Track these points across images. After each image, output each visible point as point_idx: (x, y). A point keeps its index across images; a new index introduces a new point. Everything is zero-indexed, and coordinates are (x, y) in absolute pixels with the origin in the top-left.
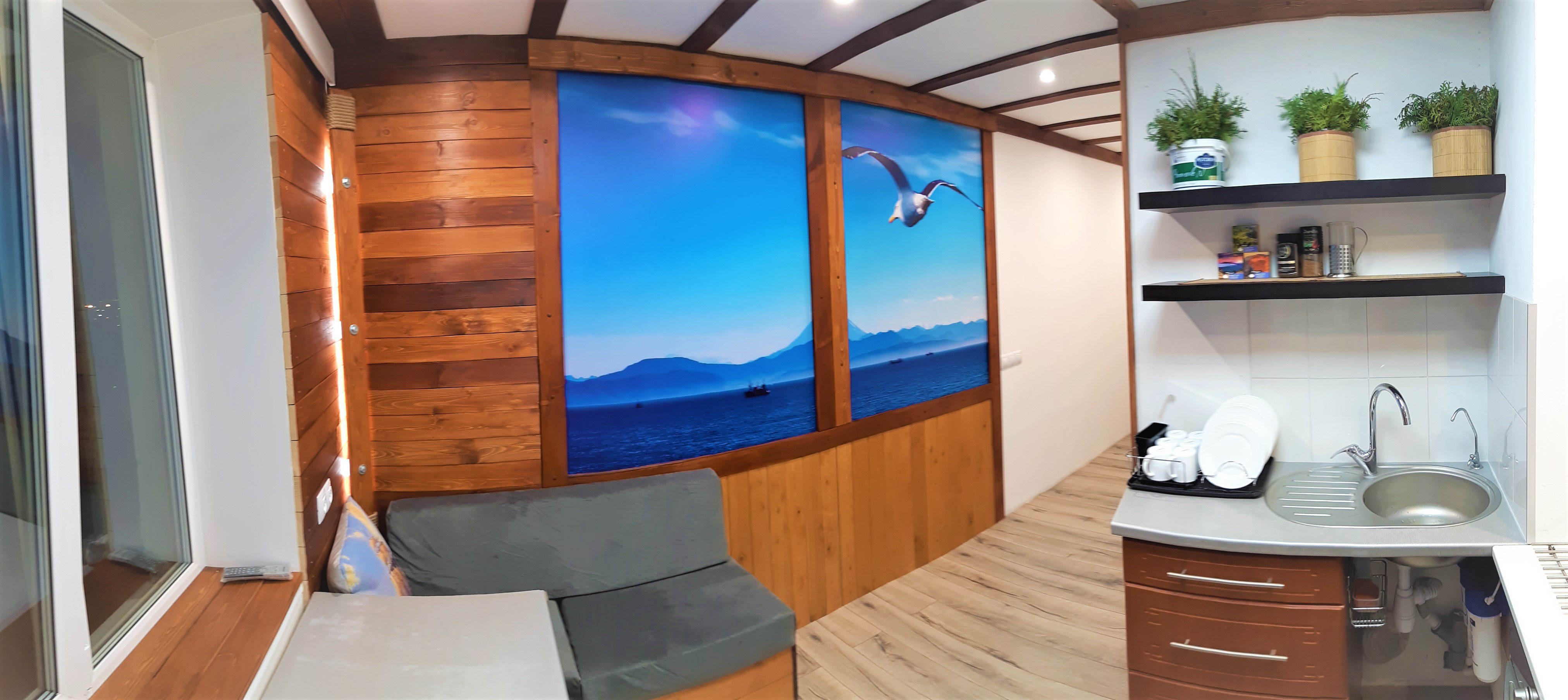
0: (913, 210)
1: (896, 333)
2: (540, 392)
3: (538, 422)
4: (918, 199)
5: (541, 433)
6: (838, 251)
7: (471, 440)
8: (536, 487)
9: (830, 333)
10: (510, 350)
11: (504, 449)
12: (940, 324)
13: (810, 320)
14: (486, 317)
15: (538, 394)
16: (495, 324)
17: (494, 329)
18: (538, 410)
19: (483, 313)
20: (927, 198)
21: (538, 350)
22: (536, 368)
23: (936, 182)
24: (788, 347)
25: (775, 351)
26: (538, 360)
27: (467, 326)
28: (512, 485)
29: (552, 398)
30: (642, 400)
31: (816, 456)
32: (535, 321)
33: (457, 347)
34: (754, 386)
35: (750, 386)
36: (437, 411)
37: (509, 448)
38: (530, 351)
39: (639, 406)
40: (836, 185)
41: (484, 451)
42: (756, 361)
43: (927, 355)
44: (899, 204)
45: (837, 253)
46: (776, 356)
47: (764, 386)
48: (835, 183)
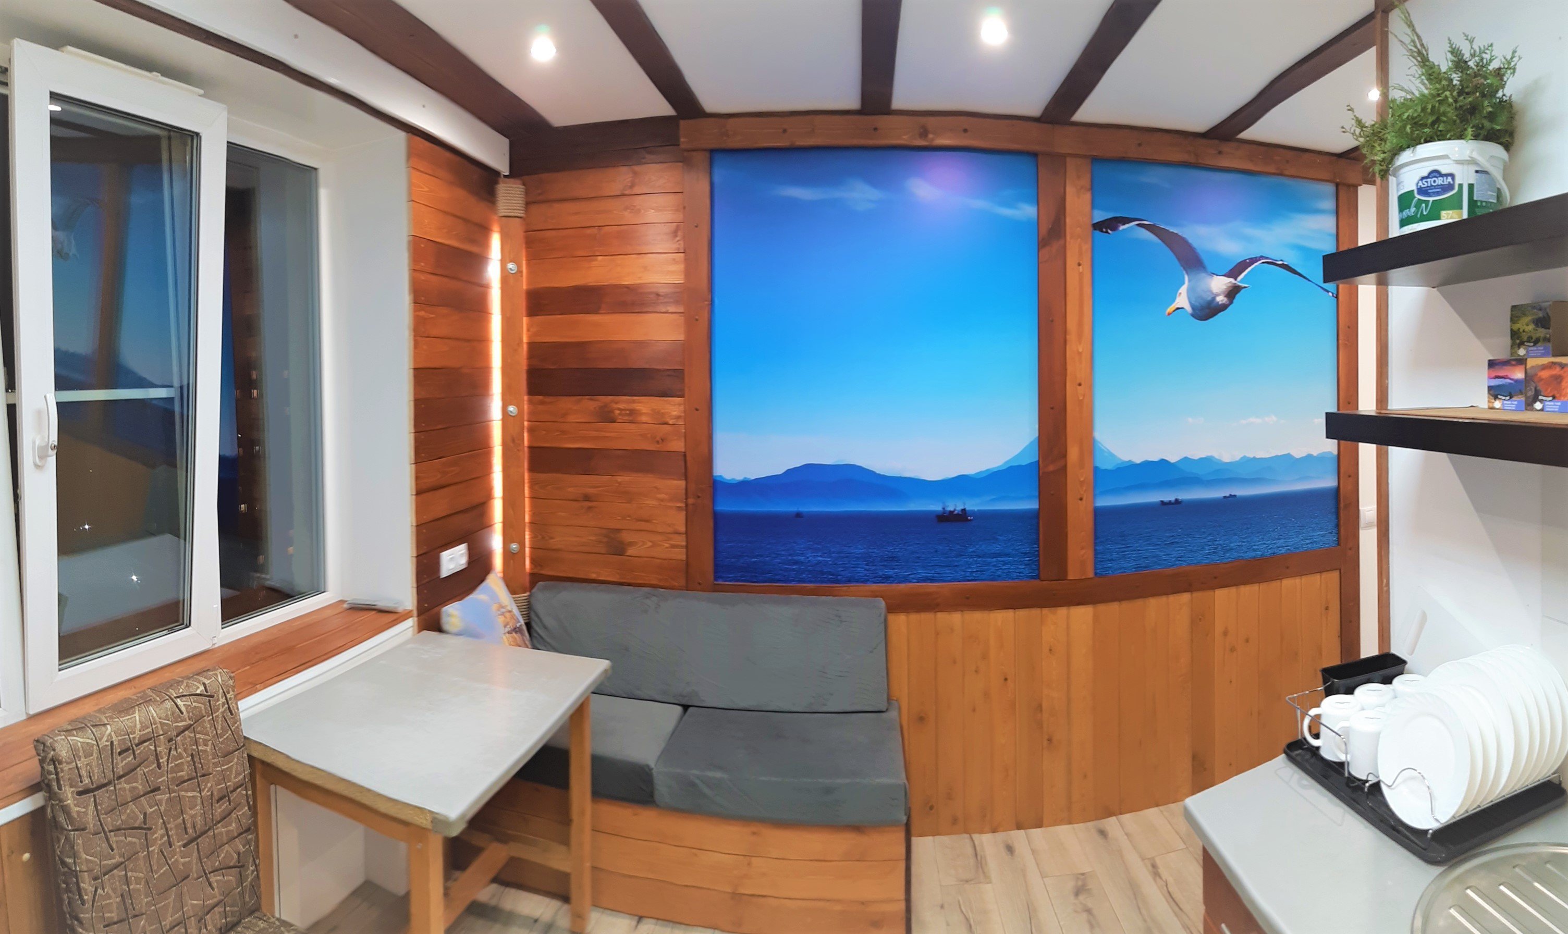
0: (1209, 298)
1: (1172, 464)
2: (686, 489)
3: (684, 521)
4: (1219, 285)
5: (686, 533)
6: (1080, 350)
7: (619, 530)
8: (680, 589)
9: (1064, 455)
10: (658, 442)
11: (650, 544)
12: (1251, 455)
13: (1037, 435)
14: (637, 407)
15: (684, 491)
16: (644, 413)
17: (644, 419)
18: (684, 508)
19: (634, 402)
20: (1235, 282)
21: (685, 445)
22: (683, 464)
23: (1253, 261)
24: (1001, 466)
25: (984, 469)
26: (685, 456)
27: (619, 414)
28: (654, 582)
29: (699, 497)
30: (804, 509)
31: (1035, 612)
32: (683, 414)
33: (607, 434)
34: (951, 508)
35: (944, 509)
36: (587, 498)
37: (654, 545)
38: (678, 445)
39: (799, 515)
40: (1081, 267)
41: (631, 544)
42: (953, 478)
43: (1225, 497)
44: (1183, 290)
45: (1080, 354)
46: (984, 475)
47: (964, 510)
48: (1079, 265)
